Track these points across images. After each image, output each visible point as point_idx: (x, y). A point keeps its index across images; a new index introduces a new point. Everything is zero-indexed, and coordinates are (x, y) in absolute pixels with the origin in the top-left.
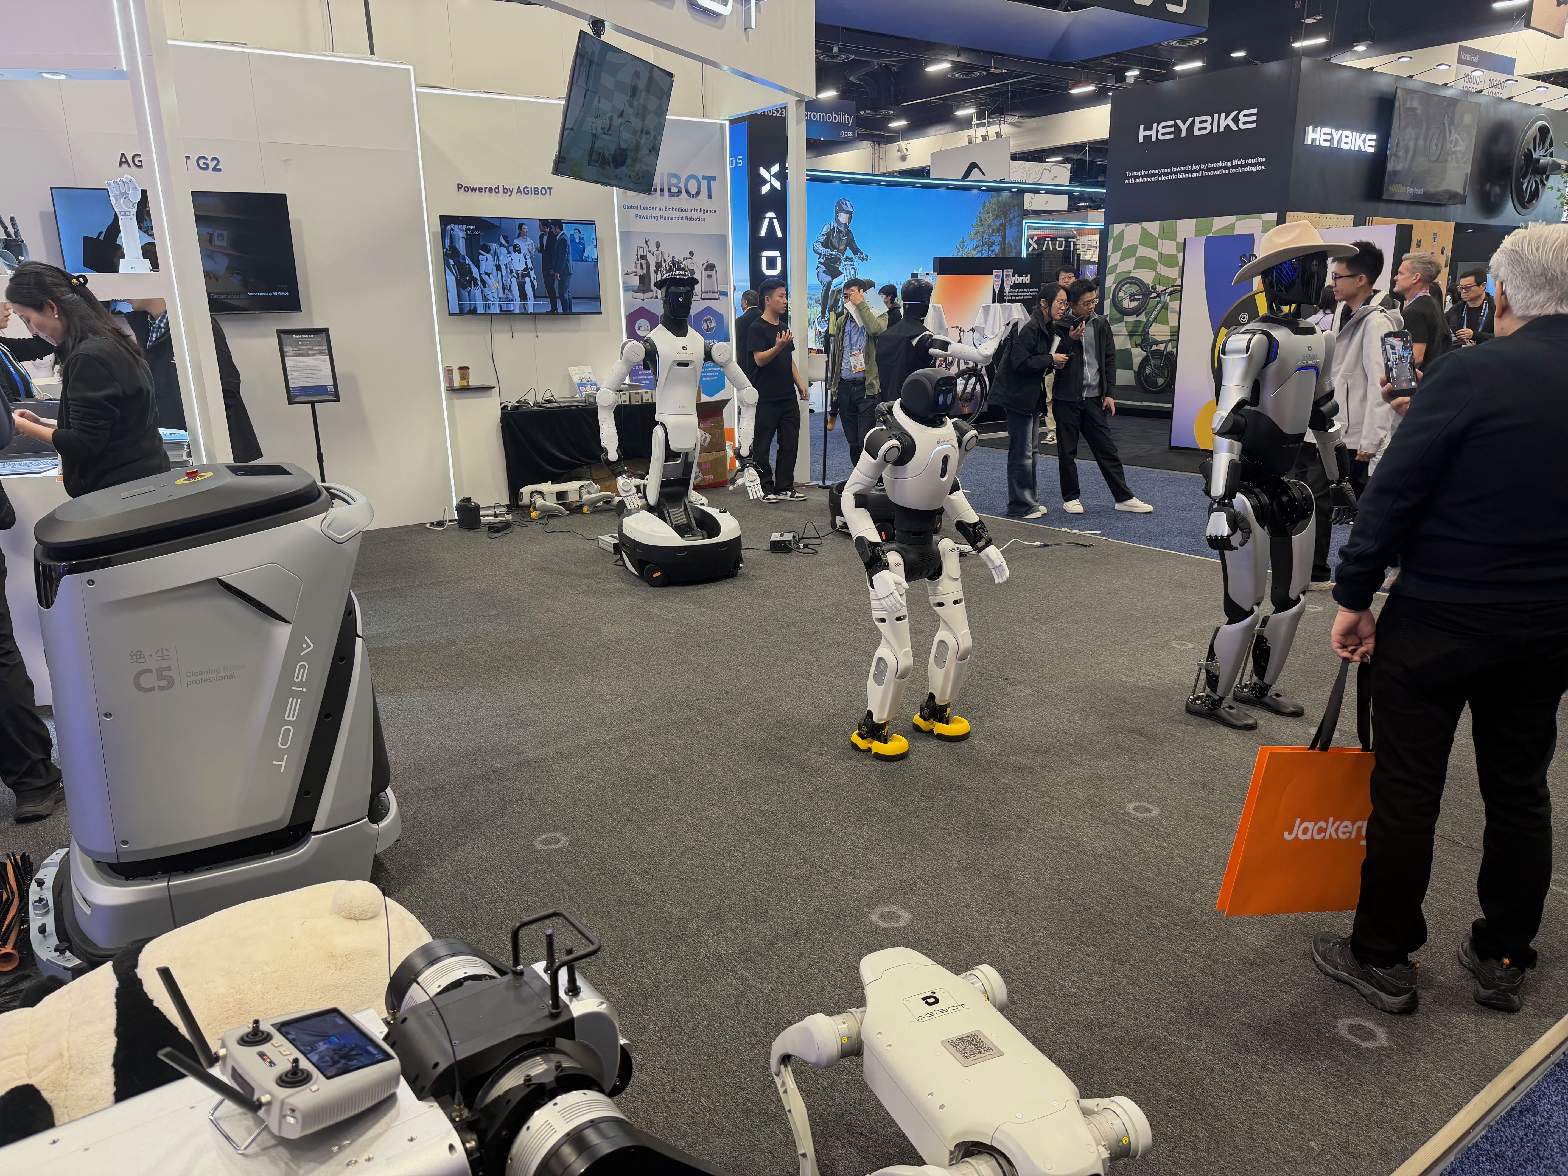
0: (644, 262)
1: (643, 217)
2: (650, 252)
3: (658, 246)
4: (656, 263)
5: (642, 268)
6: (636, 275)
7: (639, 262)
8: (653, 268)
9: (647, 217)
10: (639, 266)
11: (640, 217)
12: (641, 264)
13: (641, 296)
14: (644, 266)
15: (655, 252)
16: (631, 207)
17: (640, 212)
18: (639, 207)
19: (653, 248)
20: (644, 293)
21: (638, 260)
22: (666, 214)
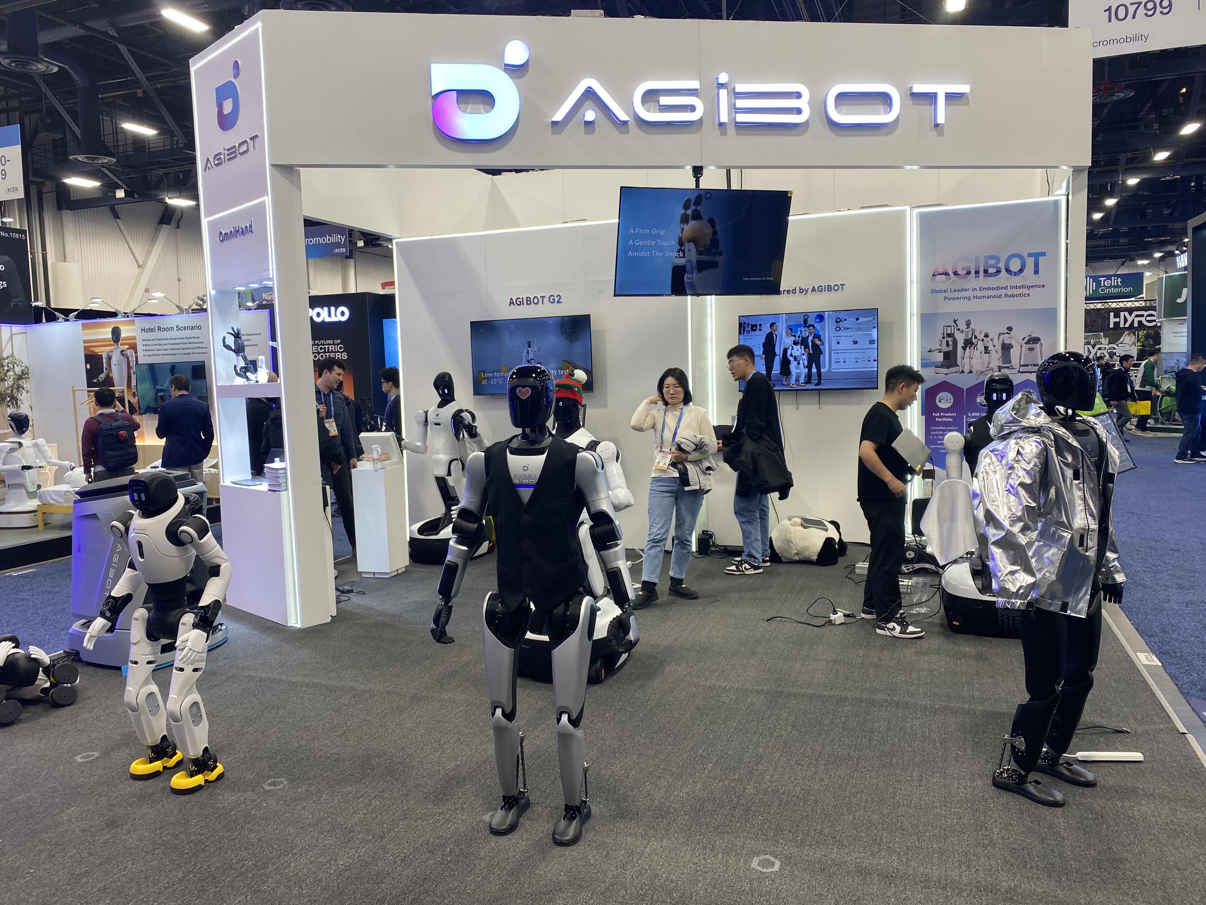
0: (950, 339)
1: (953, 299)
2: (958, 330)
3: (968, 324)
4: (965, 340)
5: (948, 345)
6: (940, 352)
7: (945, 340)
8: (960, 344)
9: (957, 298)
10: (944, 344)
11: (949, 299)
12: (947, 342)
13: (945, 371)
14: (950, 343)
15: (965, 330)
16: (941, 291)
17: (949, 295)
18: (949, 291)
19: (962, 325)
20: (948, 368)
21: (943, 338)
22: (979, 293)
